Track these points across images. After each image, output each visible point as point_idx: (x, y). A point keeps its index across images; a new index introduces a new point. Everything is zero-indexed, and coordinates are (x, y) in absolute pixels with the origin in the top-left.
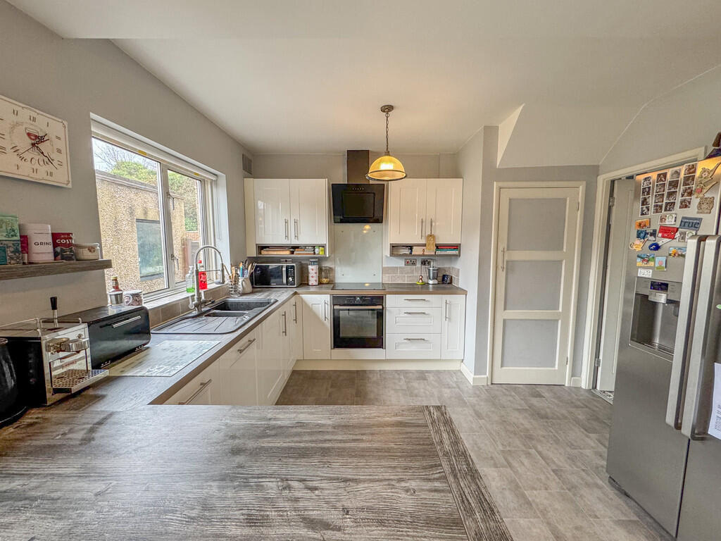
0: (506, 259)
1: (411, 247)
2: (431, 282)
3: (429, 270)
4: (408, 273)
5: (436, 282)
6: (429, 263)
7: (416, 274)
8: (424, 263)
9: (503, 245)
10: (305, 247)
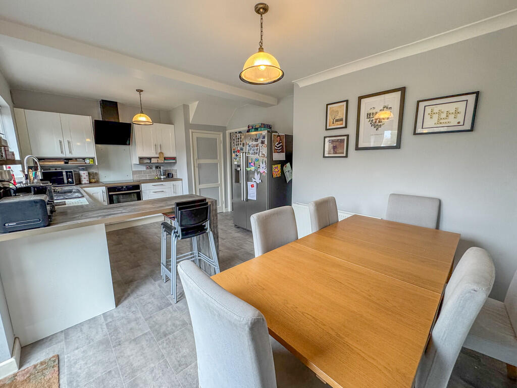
0: (198, 163)
1: (150, 159)
2: (162, 177)
3: (161, 171)
4: (148, 173)
5: (165, 177)
6: (160, 168)
7: (154, 173)
8: (157, 167)
9: (196, 157)
10: (76, 159)
